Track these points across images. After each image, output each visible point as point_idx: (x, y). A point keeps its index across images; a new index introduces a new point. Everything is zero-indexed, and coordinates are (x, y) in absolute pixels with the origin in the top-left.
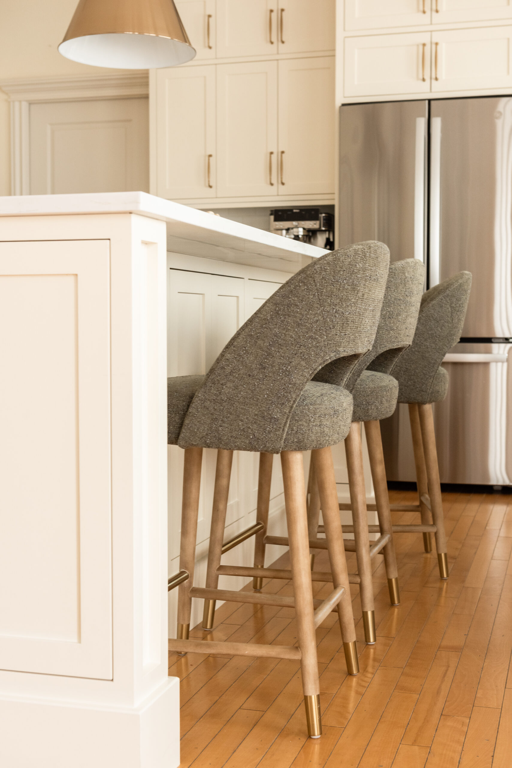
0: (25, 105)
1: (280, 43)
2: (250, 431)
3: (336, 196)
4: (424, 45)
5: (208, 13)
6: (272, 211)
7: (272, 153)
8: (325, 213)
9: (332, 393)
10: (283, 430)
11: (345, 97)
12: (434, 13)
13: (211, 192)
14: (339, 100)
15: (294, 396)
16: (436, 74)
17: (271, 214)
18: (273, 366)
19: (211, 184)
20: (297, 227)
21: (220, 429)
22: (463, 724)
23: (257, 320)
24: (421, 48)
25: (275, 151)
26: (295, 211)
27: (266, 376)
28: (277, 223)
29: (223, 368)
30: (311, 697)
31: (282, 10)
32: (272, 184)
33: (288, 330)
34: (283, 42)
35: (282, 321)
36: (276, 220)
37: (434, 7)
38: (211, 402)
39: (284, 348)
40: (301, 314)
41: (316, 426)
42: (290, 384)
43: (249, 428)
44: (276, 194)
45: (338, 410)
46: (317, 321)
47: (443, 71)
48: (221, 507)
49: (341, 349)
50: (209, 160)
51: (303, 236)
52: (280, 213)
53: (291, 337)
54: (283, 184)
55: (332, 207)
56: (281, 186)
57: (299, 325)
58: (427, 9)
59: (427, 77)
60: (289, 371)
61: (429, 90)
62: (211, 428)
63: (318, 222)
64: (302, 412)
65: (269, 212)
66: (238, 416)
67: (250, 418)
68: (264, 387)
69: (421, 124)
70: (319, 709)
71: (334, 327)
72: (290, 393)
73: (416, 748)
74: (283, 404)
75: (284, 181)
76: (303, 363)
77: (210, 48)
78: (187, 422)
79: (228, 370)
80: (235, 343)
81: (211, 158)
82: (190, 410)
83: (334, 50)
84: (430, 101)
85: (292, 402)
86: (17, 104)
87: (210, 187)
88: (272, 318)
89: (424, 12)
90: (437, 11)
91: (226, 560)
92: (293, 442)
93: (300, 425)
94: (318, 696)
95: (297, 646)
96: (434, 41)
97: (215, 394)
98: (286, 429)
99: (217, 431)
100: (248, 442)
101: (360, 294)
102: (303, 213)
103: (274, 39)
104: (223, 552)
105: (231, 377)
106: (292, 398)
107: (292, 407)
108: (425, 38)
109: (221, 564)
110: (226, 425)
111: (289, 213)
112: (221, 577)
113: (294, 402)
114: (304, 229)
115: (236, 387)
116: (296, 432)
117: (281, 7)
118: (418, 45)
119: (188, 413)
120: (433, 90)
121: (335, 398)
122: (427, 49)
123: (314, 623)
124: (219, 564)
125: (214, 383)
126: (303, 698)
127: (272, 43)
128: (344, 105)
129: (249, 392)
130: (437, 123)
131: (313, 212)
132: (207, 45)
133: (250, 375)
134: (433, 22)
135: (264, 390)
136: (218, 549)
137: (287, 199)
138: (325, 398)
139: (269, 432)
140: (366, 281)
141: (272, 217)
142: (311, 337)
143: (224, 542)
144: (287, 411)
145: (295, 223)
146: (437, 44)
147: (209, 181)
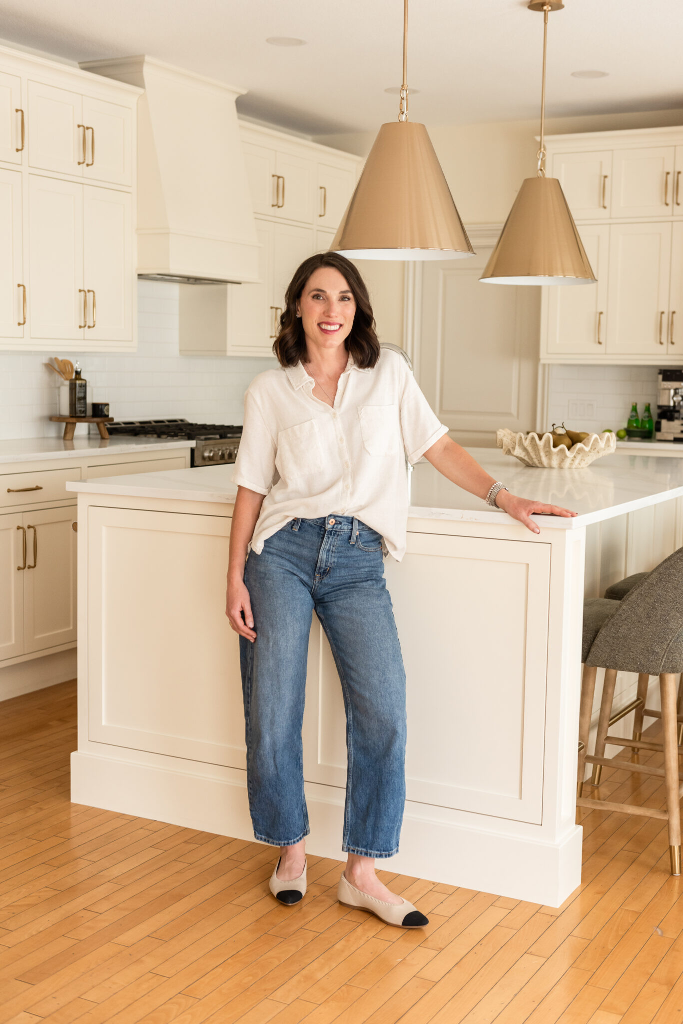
2: (638, 659)
10: (662, 660)
15: (670, 637)
18: (656, 616)
21: (617, 656)
27: (651, 623)
30: (674, 847)
38: (611, 638)
39: (665, 604)
42: (668, 629)
43: (637, 657)
48: (610, 691)
53: (670, 596)
57: (676, 589)
60: (668, 620)
62: (610, 655)
64: (676, 647)
66: (630, 649)
67: (638, 651)
68: (649, 630)
70: (680, 856)
72: (668, 635)
74: (662, 642)
76: (678, 615)
78: (593, 649)
79: (624, 617)
82: (596, 642)
85: (669, 641)
91: (612, 732)
92: (668, 668)
93: (674, 656)
94: (680, 847)
95: (666, 811)
97: (614, 633)
98: (664, 660)
99: (614, 658)
100: (636, 667)
104: (610, 725)
105: (626, 622)
106: (669, 639)
107: (669, 645)
109: (608, 735)
110: (621, 655)
112: (607, 746)
113: (671, 641)
115: (629, 629)
116: (671, 661)
119: (594, 643)
123: (679, 795)
124: (607, 735)
126: (669, 847)
129: (639, 633)
133: (639, 621)
135: (649, 632)
136: (606, 724)
139: (652, 661)
143: (612, 715)
144: (665, 648)
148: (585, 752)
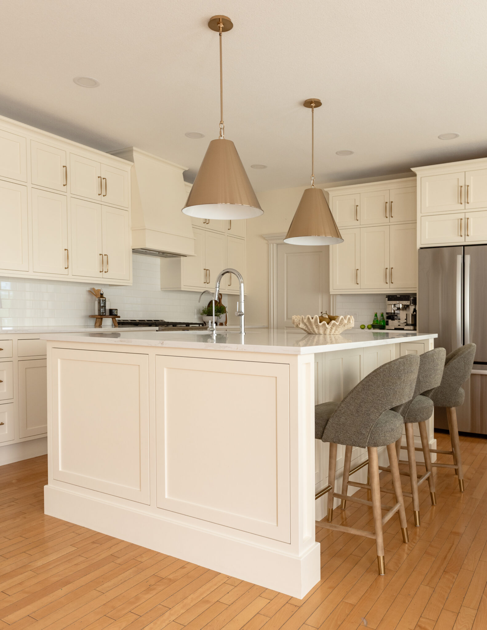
0: (275, 245)
1: (391, 218)
2: (352, 438)
3: (417, 289)
4: (461, 219)
5: (356, 205)
6: (387, 296)
7: (387, 268)
8: (413, 297)
9: (391, 420)
10: (367, 439)
11: (422, 244)
12: (466, 204)
13: (358, 287)
14: (419, 246)
16: (467, 233)
17: (386, 297)
18: (362, 411)
20: (399, 304)
21: (339, 436)
22: (454, 578)
23: (355, 391)
24: (460, 220)
25: (388, 268)
26: (398, 296)
27: (359, 415)
28: (389, 302)
29: (340, 410)
30: (380, 557)
31: (392, 202)
32: (387, 283)
33: (369, 396)
34: (392, 217)
35: (366, 393)
36: (388, 300)
37: (466, 201)
38: (335, 424)
39: (367, 404)
40: (374, 390)
41: (383, 436)
42: (370, 419)
43: (352, 437)
44: (389, 288)
45: (394, 429)
46: (382, 393)
47: (471, 232)
48: (349, 455)
49: (394, 404)
50: (357, 272)
51: (402, 308)
52: (391, 297)
53: (370, 399)
54: (392, 283)
55: (415, 294)
56: (391, 284)
57: (373, 394)
58: (463, 202)
59: (463, 234)
60: (369, 414)
61: (464, 241)
62: (336, 435)
63: (409, 302)
64: (376, 430)
65: (386, 296)
66: (347, 431)
67: (352, 433)
68: (358, 420)
69: (459, 258)
70: (384, 563)
71: (390, 395)
72: (370, 423)
74: (367, 427)
75: (392, 282)
76: (376, 411)
77: (357, 220)
78: (325, 431)
79: (343, 411)
80: (346, 400)
82: (327, 427)
83: (416, 220)
84: (464, 246)
85: (371, 427)
86: (272, 245)
87: (358, 284)
88: (361, 391)
89: (461, 203)
90: (468, 203)
91: (351, 478)
92: (372, 443)
93: (375, 436)
94: (384, 557)
95: (374, 533)
96: (467, 217)
97: (337, 421)
98: (368, 439)
99: (338, 437)
100: (351, 442)
101: (402, 380)
102: (402, 297)
103: (388, 215)
104: (350, 475)
105: (344, 415)
106: (370, 425)
107: (371, 429)
108: (462, 216)
109: (349, 480)
110: (342, 435)
111: (395, 297)
112: (349, 486)
113: (372, 427)
114: (402, 304)
115: (346, 419)
116: (373, 439)
117: (391, 201)
118: (458, 219)
119: (326, 428)
120: (466, 241)
121: (392, 423)
122: (463, 221)
123: (382, 523)
124: (348, 480)
125: (337, 416)
126: (377, 557)
127: (387, 217)
128: (421, 248)
129: (352, 421)
130: (468, 258)
131: (407, 297)
132: (356, 219)
133: (352, 415)
134: (466, 208)
135: (358, 421)
136: (347, 474)
137: (393, 290)
138: (388, 423)
139: (361, 439)
141: (387, 299)
142: (379, 400)
143: (351, 470)
144: (369, 431)
145: (398, 302)
146: (468, 219)
147: (357, 281)
148: (333, 491)
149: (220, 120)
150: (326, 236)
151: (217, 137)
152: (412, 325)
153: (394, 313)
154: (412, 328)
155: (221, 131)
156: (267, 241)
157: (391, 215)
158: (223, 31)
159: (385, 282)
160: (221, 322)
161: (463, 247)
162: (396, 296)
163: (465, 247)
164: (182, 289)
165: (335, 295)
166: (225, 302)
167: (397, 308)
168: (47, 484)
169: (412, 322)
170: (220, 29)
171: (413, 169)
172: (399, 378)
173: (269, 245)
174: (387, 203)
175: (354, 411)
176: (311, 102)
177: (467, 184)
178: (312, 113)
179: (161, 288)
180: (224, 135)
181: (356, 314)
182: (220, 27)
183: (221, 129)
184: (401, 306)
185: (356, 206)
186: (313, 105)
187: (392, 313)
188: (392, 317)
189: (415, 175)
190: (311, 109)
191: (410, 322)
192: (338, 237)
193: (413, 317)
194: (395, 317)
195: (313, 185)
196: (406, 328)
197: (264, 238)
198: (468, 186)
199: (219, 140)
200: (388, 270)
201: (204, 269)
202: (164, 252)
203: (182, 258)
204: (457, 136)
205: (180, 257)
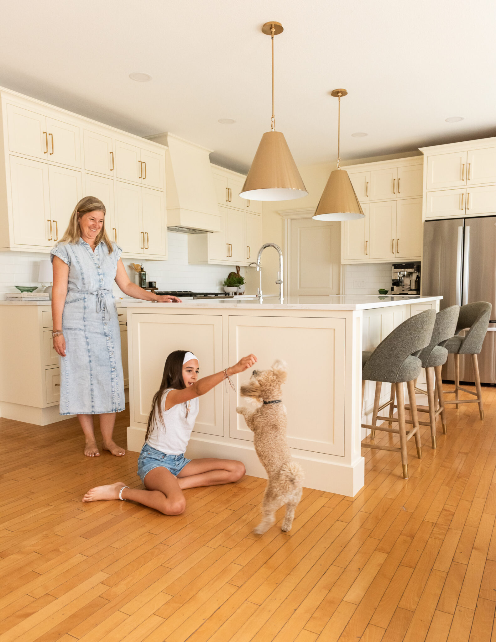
0: (289, 220)
3: (422, 258)
4: (463, 194)
6: (393, 264)
7: (393, 240)
8: (416, 265)
9: (414, 362)
10: (397, 376)
11: (426, 218)
12: (468, 180)
13: (367, 257)
14: (424, 219)
15: (400, 364)
16: (468, 207)
17: (393, 266)
18: (393, 354)
19: (367, 253)
20: (404, 271)
22: (465, 481)
23: (388, 339)
24: (461, 195)
25: (395, 239)
26: (403, 264)
27: (391, 358)
28: (395, 270)
29: (376, 354)
30: (405, 465)
31: (399, 179)
32: (393, 253)
33: (399, 342)
34: (399, 193)
35: (397, 339)
36: (395, 268)
37: (468, 178)
38: (371, 366)
39: (397, 348)
40: (403, 337)
41: (408, 374)
42: (399, 360)
43: (385, 375)
44: (395, 257)
45: (416, 368)
46: (409, 339)
47: (471, 206)
49: (418, 348)
51: (407, 275)
52: (397, 266)
54: (398, 253)
55: (420, 262)
56: (397, 253)
57: (403, 341)
58: (465, 179)
59: (464, 208)
60: (399, 356)
61: (464, 214)
63: (413, 269)
64: (403, 369)
66: (381, 371)
67: (385, 372)
69: (461, 229)
71: (415, 341)
72: (399, 363)
73: (447, 487)
74: (397, 367)
76: (404, 353)
77: (368, 196)
79: (378, 355)
80: (380, 347)
81: (367, 242)
83: (422, 195)
84: (465, 218)
86: (286, 220)
87: (367, 254)
88: (393, 338)
89: (463, 180)
90: (469, 179)
92: (400, 379)
93: (403, 374)
94: (408, 465)
96: (468, 192)
97: (373, 363)
98: (398, 375)
99: (374, 375)
101: (425, 329)
102: (407, 265)
103: (395, 191)
104: (379, 411)
105: (378, 358)
107: (400, 368)
108: (464, 191)
113: (401, 366)
114: (407, 272)
115: (381, 361)
116: (402, 376)
118: (460, 195)
120: (466, 214)
121: (415, 364)
122: (464, 196)
124: (377, 415)
125: (373, 359)
127: (394, 193)
128: (426, 221)
129: (385, 363)
130: (468, 229)
131: (411, 265)
132: (366, 195)
133: (385, 357)
134: (467, 184)
135: (390, 362)
137: (400, 259)
138: (412, 364)
139: (392, 376)
140: (427, 324)
141: (393, 267)
142: (407, 345)
144: (398, 370)
145: (403, 270)
146: (469, 194)
147: (366, 252)
149: (272, 115)
150: (350, 213)
151: (268, 130)
152: (415, 290)
153: (399, 280)
154: (415, 292)
155: (272, 124)
156: (282, 216)
157: (399, 191)
158: (274, 35)
159: (392, 252)
160: (241, 292)
161: (463, 219)
162: (402, 264)
163: (466, 220)
164: (209, 263)
165: (345, 265)
166: (242, 274)
167: (403, 275)
168: (129, 426)
169: (415, 287)
170: (272, 33)
171: (420, 149)
172: (423, 328)
173: (284, 220)
174: (394, 180)
175: (387, 354)
176: (338, 92)
177: (468, 162)
178: (338, 101)
179: (189, 262)
180: (275, 127)
181: (363, 282)
182: (272, 32)
183: (272, 122)
184: (406, 273)
185: (366, 183)
186: (340, 94)
187: (397, 280)
188: (397, 283)
189: (421, 154)
190: (338, 98)
191: (413, 287)
192: (361, 213)
193: (416, 282)
194: (400, 284)
195: (339, 167)
196: (410, 292)
197: (279, 214)
198: (469, 164)
199: (271, 132)
200: (394, 242)
201: (227, 244)
202: (194, 229)
203: (209, 234)
204: (462, 119)
205: (207, 233)
